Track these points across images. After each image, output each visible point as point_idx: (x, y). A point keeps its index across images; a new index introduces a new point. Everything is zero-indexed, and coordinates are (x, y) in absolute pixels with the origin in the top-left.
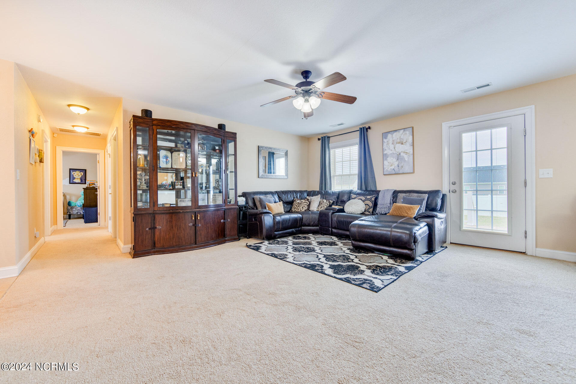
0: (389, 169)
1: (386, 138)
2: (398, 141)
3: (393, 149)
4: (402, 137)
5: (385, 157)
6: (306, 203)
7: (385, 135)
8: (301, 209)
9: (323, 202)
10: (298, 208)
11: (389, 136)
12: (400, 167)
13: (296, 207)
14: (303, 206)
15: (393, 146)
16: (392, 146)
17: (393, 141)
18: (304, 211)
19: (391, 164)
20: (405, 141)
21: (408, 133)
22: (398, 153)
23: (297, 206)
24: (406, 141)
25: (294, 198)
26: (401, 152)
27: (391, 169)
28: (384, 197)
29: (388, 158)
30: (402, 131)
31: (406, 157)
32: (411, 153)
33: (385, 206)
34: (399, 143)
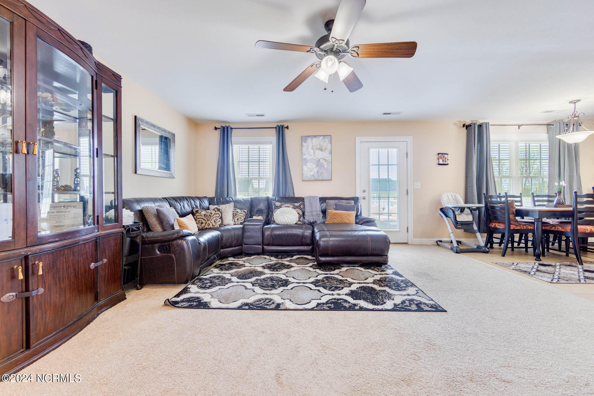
0: (309, 175)
1: (305, 142)
2: (318, 147)
3: (313, 155)
4: (321, 143)
5: (304, 161)
6: (218, 215)
7: (304, 139)
8: (214, 224)
9: (238, 212)
10: (208, 222)
11: (309, 140)
12: (319, 173)
13: (204, 222)
14: (215, 218)
15: (313, 151)
16: (311, 152)
17: (313, 146)
18: (218, 226)
19: (310, 170)
20: (324, 148)
21: (327, 140)
22: (318, 159)
23: (204, 220)
24: (326, 149)
25: (193, 208)
26: (321, 159)
27: (310, 175)
28: (311, 204)
29: (307, 164)
30: (322, 138)
31: (325, 164)
32: (330, 160)
33: (314, 213)
34: (319, 149)
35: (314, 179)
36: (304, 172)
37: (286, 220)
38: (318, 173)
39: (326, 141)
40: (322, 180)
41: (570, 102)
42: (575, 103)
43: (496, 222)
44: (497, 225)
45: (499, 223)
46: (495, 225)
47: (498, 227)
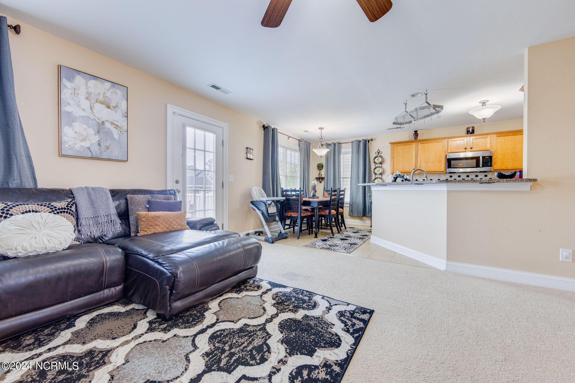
1: (69, 79)
2: (101, 98)
3: (88, 110)
4: (108, 94)
5: (65, 117)
7: (65, 72)
11: (80, 79)
12: (103, 147)
15: (89, 103)
16: (84, 103)
17: (87, 93)
19: (82, 136)
22: (99, 121)
24: (116, 106)
26: (107, 121)
27: (82, 146)
28: (92, 203)
29: (74, 124)
30: (108, 85)
31: (115, 133)
32: (125, 128)
33: (103, 220)
34: (102, 103)
35: (90, 155)
36: (64, 138)
37: (46, 243)
38: (99, 145)
39: (116, 93)
40: (109, 160)
41: (320, 128)
42: (321, 129)
43: (291, 212)
44: (292, 214)
45: (293, 212)
46: (291, 214)
47: (293, 216)
